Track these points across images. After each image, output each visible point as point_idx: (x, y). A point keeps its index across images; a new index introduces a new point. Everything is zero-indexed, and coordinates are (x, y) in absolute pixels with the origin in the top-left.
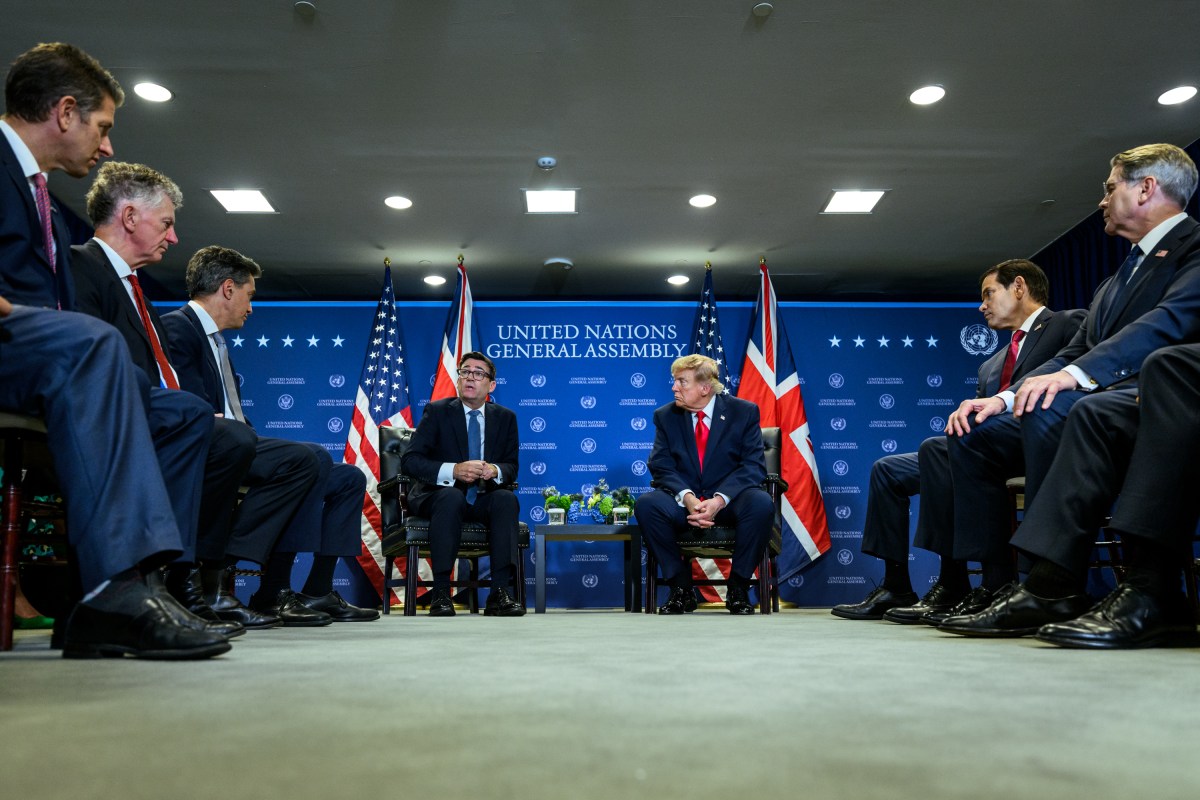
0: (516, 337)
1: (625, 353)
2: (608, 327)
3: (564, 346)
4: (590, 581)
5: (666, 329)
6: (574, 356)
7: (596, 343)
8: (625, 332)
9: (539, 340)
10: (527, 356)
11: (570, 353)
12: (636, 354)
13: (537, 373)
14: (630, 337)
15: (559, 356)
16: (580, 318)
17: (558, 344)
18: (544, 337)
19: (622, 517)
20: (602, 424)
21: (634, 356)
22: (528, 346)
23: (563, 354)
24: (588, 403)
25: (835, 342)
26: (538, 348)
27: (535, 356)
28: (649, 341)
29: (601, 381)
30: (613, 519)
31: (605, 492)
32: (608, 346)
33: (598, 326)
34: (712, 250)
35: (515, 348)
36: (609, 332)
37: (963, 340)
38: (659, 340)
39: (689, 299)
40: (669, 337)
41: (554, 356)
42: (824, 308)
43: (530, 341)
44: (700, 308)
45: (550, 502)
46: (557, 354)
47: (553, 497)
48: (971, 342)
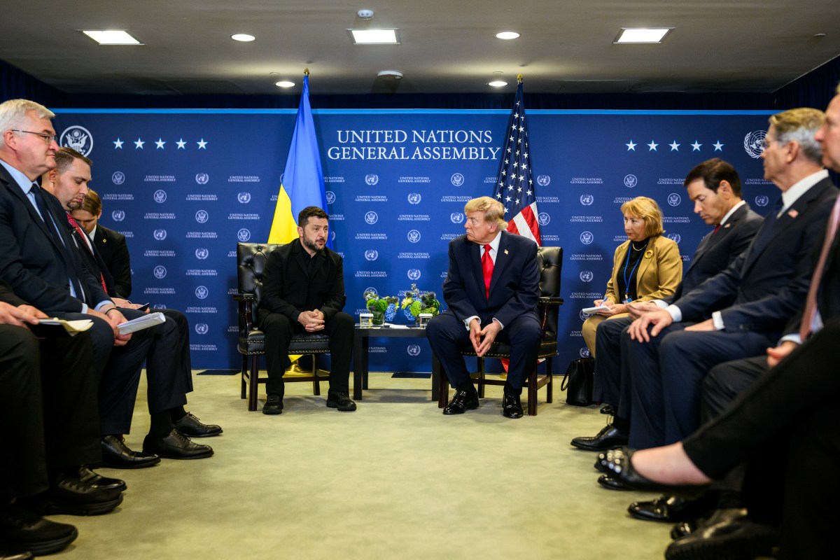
0: (353, 141)
1: (447, 156)
2: (432, 132)
3: (394, 149)
4: (414, 351)
5: (483, 133)
6: (403, 158)
7: (422, 146)
8: (447, 137)
9: (373, 144)
10: (363, 157)
11: (399, 155)
12: (456, 156)
13: (371, 173)
14: (451, 141)
15: (390, 158)
16: (408, 124)
17: (389, 147)
18: (377, 141)
19: (424, 320)
20: (426, 218)
21: (454, 158)
22: (364, 148)
23: (393, 156)
24: (415, 199)
25: (631, 146)
26: (372, 150)
27: (369, 158)
29: (426, 180)
30: (418, 321)
31: (415, 297)
32: (432, 149)
33: (424, 132)
34: (523, 66)
35: (352, 151)
36: (434, 137)
37: (746, 145)
38: (476, 144)
39: (503, 107)
40: (485, 141)
41: (386, 158)
42: (623, 115)
43: (365, 144)
44: (512, 116)
45: (370, 304)
46: (388, 156)
47: (372, 301)
48: (754, 146)
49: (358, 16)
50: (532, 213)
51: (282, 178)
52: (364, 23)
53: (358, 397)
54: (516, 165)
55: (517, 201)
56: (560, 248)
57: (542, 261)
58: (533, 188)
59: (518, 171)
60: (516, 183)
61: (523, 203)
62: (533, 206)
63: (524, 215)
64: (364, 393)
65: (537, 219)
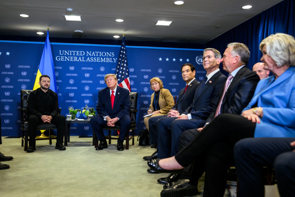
0: (65, 54)
1: (99, 61)
2: (94, 52)
3: (80, 57)
4: (87, 128)
5: (111, 53)
6: (83, 61)
7: (90, 57)
8: (99, 54)
9: (72, 56)
10: (69, 60)
11: (82, 60)
12: (102, 61)
13: (72, 66)
14: (100, 56)
15: (78, 61)
16: (85, 49)
17: (78, 57)
18: (74, 55)
19: (90, 117)
20: (91, 82)
21: (101, 61)
22: (69, 57)
23: (80, 60)
24: (87, 75)
25: (160, 59)
26: (72, 58)
27: (71, 60)
28: (106, 57)
29: (91, 69)
30: (88, 118)
31: (87, 109)
32: (93, 58)
33: (91, 52)
34: (125, 31)
35: (65, 58)
36: (94, 54)
37: (196, 60)
38: (109, 57)
39: (118, 45)
40: (112, 56)
41: (77, 61)
42: (158, 49)
43: (69, 56)
44: (121, 48)
45: (71, 112)
46: (78, 60)
47: (71, 111)
48: (199, 61)
49: (67, 10)
50: (128, 81)
51: (39, 67)
52: (69, 13)
53: (66, 145)
54: (122, 64)
55: (123, 77)
56: (137, 93)
57: (131, 97)
58: (128, 72)
59: (123, 66)
60: (122, 70)
61: (125, 77)
62: (128, 78)
63: (125, 81)
64: (68, 143)
65: (129, 83)
